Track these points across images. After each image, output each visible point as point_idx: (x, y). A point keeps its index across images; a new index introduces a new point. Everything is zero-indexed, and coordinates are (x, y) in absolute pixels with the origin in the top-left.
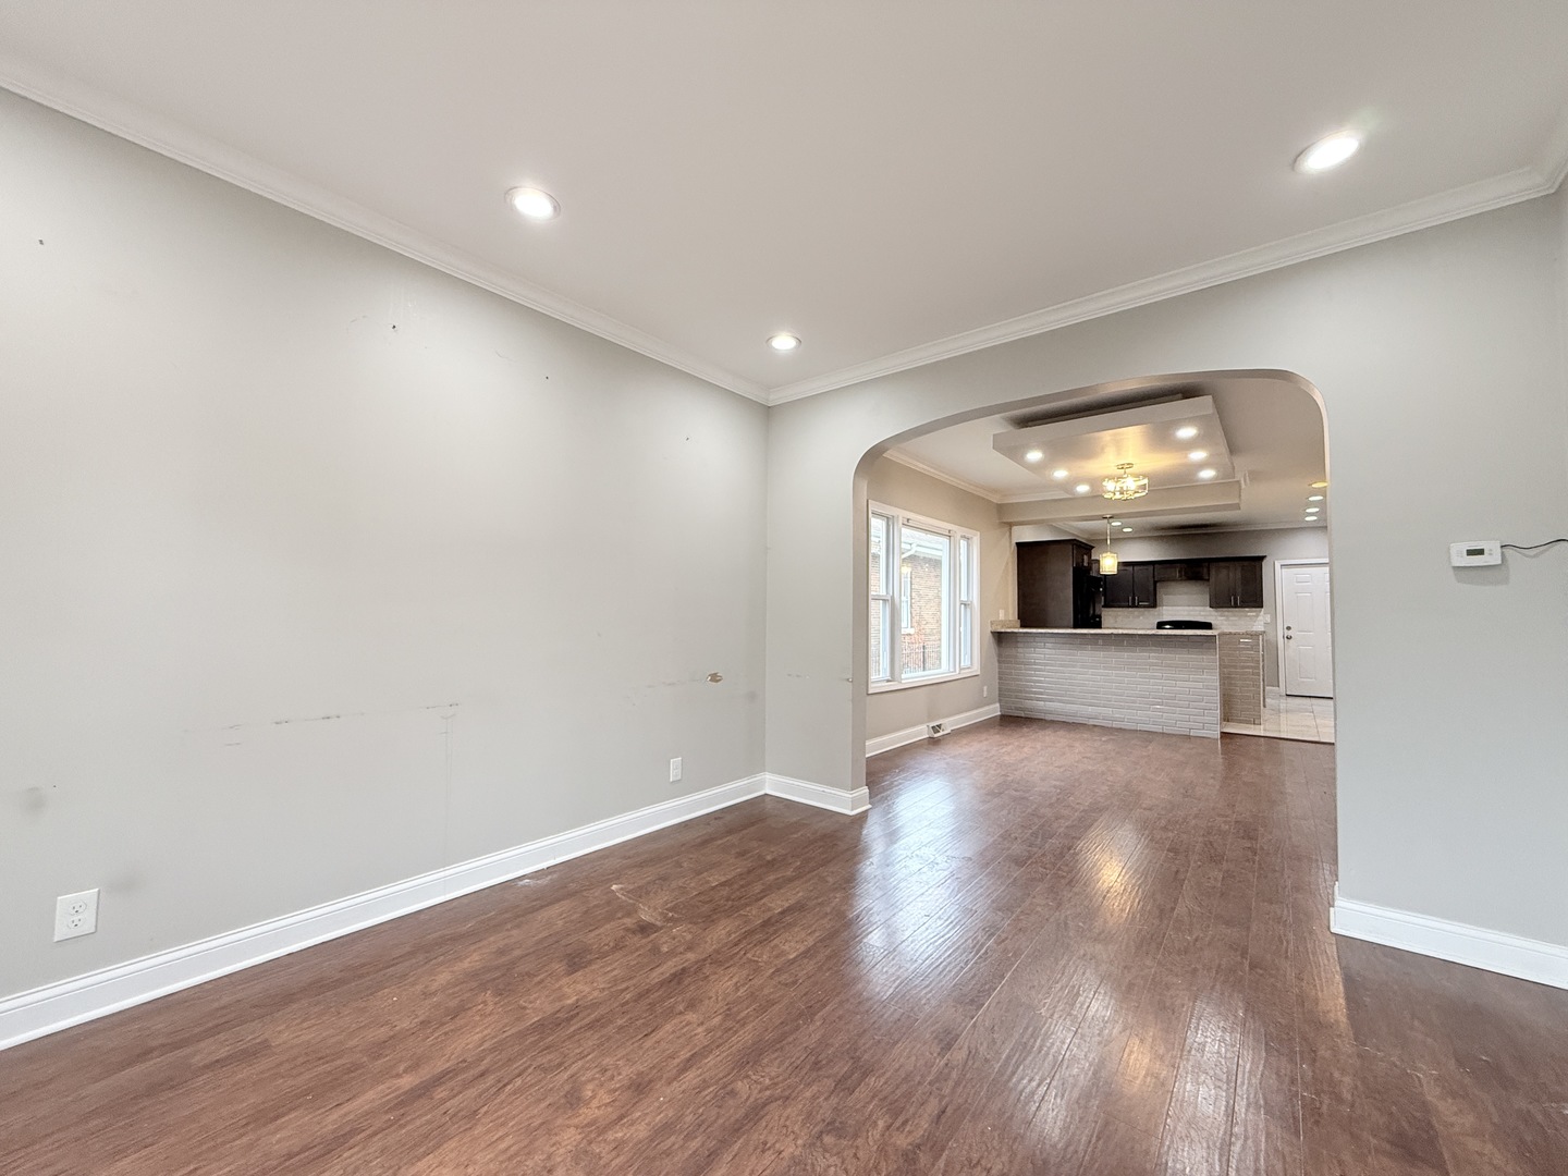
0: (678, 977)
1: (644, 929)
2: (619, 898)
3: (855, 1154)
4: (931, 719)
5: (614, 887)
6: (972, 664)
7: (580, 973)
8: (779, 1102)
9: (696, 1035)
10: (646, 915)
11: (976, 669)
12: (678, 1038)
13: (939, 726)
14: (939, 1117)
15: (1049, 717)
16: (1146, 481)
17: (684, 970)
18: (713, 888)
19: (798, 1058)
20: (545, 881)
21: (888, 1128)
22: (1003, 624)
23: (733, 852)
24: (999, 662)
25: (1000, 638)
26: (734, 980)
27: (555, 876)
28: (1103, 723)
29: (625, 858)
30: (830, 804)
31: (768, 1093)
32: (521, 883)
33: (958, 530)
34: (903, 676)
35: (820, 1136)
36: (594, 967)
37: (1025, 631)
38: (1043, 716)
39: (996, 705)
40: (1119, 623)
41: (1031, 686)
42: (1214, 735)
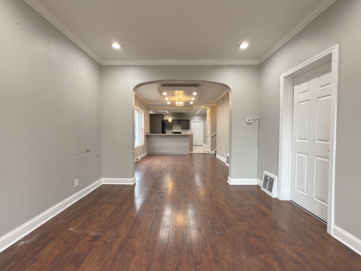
0: (121, 248)
1: (96, 238)
2: (76, 233)
3: (205, 266)
4: (136, 157)
5: (70, 229)
6: (142, 143)
7: (82, 265)
8: (180, 266)
9: (142, 262)
10: (92, 233)
12: (138, 265)
13: (138, 158)
14: (212, 247)
15: (158, 154)
16: (184, 103)
17: (122, 244)
18: (109, 216)
19: (174, 252)
20: (34, 239)
21: (206, 256)
23: (107, 204)
24: (147, 142)
25: (147, 136)
26: (140, 240)
27: (37, 235)
28: (170, 154)
29: (66, 218)
30: (125, 183)
31: (175, 265)
32: (20, 244)
35: (196, 268)
36: (87, 260)
37: (151, 134)
38: (156, 153)
39: (147, 152)
40: (168, 133)
41: (154, 147)
42: (188, 154)
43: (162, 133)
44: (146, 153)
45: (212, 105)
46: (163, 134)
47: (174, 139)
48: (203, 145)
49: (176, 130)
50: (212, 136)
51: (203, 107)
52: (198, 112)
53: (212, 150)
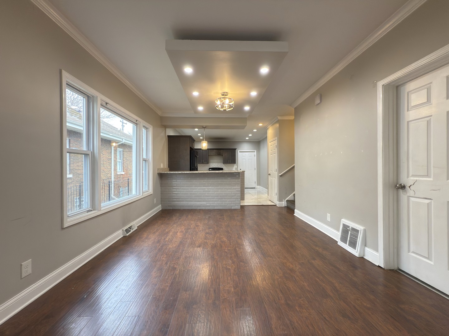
4: (124, 225)
6: (148, 189)
11: (151, 191)
13: (130, 228)
15: (182, 208)
16: (233, 103)
22: (162, 169)
24: (161, 186)
25: (161, 176)
33: (142, 122)
34: (102, 205)
37: (171, 172)
38: (179, 208)
39: (160, 205)
40: (202, 169)
41: (175, 196)
42: (239, 207)
43: (191, 170)
44: (158, 208)
45: (279, 118)
46: (191, 172)
47: (211, 181)
48: (256, 186)
49: (214, 164)
50: (280, 175)
51: (260, 125)
52: (250, 135)
53: (280, 200)
